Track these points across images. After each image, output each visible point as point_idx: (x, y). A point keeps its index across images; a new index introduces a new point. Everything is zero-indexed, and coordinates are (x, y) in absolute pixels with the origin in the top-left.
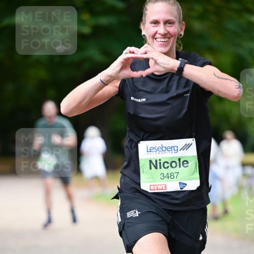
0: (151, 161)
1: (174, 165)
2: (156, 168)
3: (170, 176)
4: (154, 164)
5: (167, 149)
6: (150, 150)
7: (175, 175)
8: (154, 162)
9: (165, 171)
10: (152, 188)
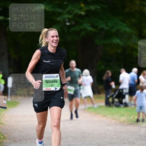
0: (46, 81)
1: (53, 82)
2: (48, 83)
3: (52, 86)
4: (47, 82)
5: (51, 77)
6: (46, 77)
7: (54, 85)
8: (47, 81)
9: (51, 84)
10: (46, 89)
